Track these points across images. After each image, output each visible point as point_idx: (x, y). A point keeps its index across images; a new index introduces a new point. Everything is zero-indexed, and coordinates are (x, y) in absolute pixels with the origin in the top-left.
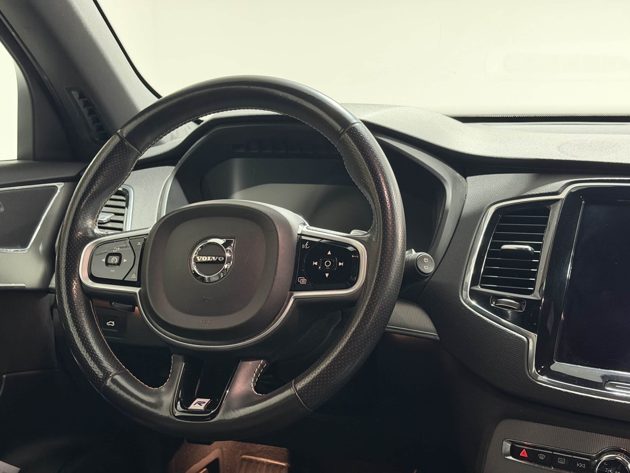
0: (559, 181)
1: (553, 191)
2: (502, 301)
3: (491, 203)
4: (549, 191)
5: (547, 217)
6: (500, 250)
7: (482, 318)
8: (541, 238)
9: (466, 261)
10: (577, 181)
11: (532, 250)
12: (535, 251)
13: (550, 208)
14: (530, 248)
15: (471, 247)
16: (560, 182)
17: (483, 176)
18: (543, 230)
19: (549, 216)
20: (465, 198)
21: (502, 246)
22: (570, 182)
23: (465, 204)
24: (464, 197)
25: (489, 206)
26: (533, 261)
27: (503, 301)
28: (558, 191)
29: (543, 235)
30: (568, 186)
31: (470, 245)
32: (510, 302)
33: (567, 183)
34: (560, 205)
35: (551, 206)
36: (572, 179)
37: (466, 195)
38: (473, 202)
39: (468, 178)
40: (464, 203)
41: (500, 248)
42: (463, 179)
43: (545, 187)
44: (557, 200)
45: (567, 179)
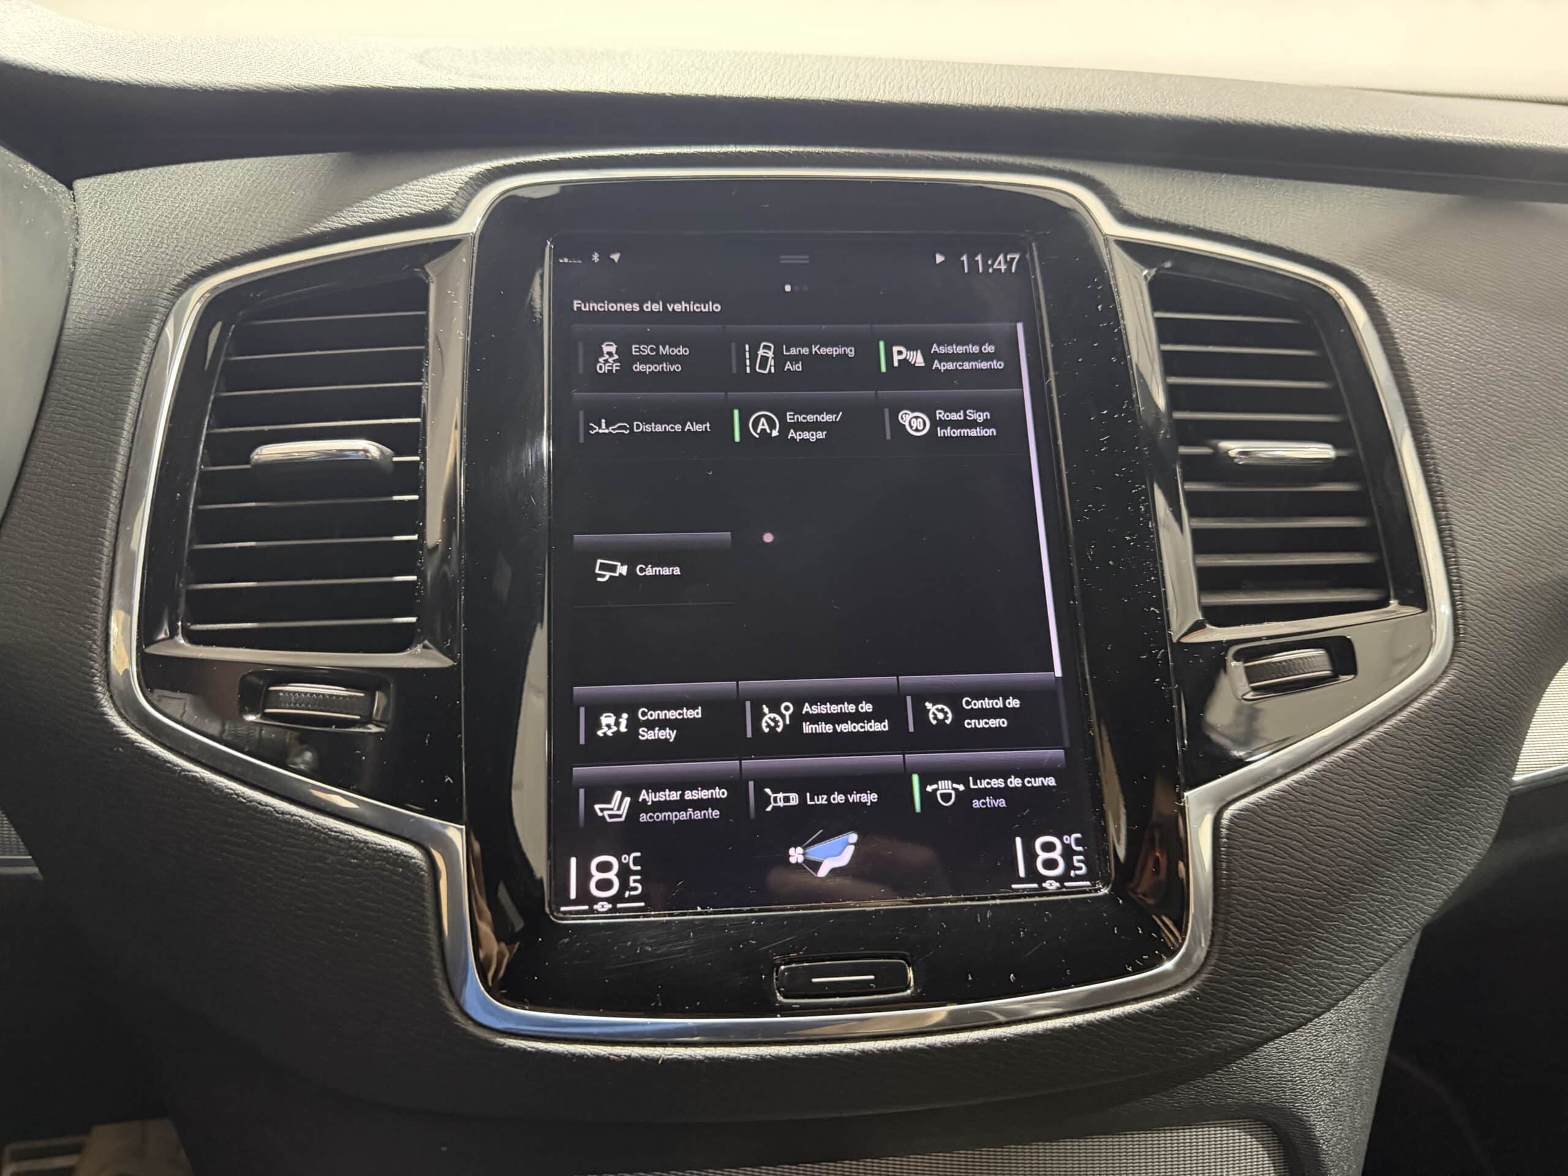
0: (444, 170)
1: (427, 208)
2: (289, 692)
3: (183, 276)
4: (414, 211)
5: (424, 313)
6: (248, 466)
7: (211, 784)
8: (412, 403)
9: (109, 533)
10: (511, 166)
11: (382, 452)
12: (396, 459)
13: (427, 275)
14: (373, 449)
15: (119, 466)
16: (450, 173)
17: (142, 171)
18: (415, 366)
19: (425, 306)
20: (74, 264)
21: (258, 450)
22: (487, 170)
23: (76, 286)
24: (70, 260)
25: (178, 285)
26: (396, 498)
27: (294, 693)
28: (447, 207)
29: (419, 389)
30: (481, 187)
31: (115, 461)
32: (323, 695)
33: (478, 174)
34: (464, 261)
35: (427, 268)
36: (490, 160)
37: (76, 250)
38: (109, 275)
39: (80, 184)
40: (71, 284)
41: (248, 462)
42: (60, 187)
43: (394, 194)
44: (452, 244)
45: (471, 162)
